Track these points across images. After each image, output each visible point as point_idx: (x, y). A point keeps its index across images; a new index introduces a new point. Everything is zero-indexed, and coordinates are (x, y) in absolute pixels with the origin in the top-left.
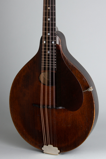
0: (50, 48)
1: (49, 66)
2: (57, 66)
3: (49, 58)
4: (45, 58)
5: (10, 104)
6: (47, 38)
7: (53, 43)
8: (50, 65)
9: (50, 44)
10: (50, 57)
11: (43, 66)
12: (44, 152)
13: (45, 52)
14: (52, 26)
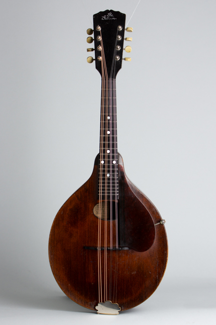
0: (111, 169)
1: (109, 193)
2: (119, 193)
3: (109, 183)
4: (104, 183)
5: (49, 249)
6: (106, 157)
7: (114, 162)
8: (111, 191)
9: (111, 165)
10: (111, 181)
11: (101, 195)
12: (98, 312)
13: (104, 175)
14: (113, 141)
